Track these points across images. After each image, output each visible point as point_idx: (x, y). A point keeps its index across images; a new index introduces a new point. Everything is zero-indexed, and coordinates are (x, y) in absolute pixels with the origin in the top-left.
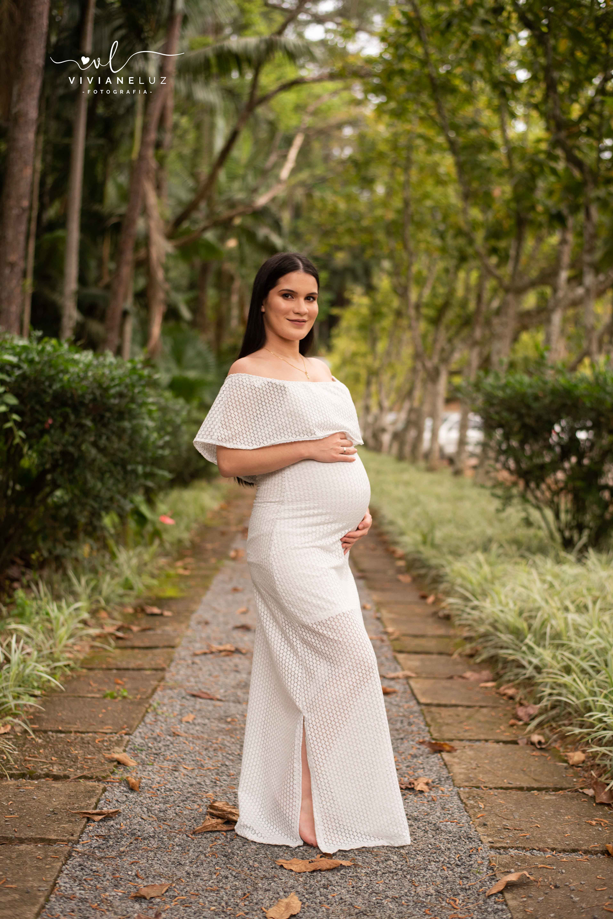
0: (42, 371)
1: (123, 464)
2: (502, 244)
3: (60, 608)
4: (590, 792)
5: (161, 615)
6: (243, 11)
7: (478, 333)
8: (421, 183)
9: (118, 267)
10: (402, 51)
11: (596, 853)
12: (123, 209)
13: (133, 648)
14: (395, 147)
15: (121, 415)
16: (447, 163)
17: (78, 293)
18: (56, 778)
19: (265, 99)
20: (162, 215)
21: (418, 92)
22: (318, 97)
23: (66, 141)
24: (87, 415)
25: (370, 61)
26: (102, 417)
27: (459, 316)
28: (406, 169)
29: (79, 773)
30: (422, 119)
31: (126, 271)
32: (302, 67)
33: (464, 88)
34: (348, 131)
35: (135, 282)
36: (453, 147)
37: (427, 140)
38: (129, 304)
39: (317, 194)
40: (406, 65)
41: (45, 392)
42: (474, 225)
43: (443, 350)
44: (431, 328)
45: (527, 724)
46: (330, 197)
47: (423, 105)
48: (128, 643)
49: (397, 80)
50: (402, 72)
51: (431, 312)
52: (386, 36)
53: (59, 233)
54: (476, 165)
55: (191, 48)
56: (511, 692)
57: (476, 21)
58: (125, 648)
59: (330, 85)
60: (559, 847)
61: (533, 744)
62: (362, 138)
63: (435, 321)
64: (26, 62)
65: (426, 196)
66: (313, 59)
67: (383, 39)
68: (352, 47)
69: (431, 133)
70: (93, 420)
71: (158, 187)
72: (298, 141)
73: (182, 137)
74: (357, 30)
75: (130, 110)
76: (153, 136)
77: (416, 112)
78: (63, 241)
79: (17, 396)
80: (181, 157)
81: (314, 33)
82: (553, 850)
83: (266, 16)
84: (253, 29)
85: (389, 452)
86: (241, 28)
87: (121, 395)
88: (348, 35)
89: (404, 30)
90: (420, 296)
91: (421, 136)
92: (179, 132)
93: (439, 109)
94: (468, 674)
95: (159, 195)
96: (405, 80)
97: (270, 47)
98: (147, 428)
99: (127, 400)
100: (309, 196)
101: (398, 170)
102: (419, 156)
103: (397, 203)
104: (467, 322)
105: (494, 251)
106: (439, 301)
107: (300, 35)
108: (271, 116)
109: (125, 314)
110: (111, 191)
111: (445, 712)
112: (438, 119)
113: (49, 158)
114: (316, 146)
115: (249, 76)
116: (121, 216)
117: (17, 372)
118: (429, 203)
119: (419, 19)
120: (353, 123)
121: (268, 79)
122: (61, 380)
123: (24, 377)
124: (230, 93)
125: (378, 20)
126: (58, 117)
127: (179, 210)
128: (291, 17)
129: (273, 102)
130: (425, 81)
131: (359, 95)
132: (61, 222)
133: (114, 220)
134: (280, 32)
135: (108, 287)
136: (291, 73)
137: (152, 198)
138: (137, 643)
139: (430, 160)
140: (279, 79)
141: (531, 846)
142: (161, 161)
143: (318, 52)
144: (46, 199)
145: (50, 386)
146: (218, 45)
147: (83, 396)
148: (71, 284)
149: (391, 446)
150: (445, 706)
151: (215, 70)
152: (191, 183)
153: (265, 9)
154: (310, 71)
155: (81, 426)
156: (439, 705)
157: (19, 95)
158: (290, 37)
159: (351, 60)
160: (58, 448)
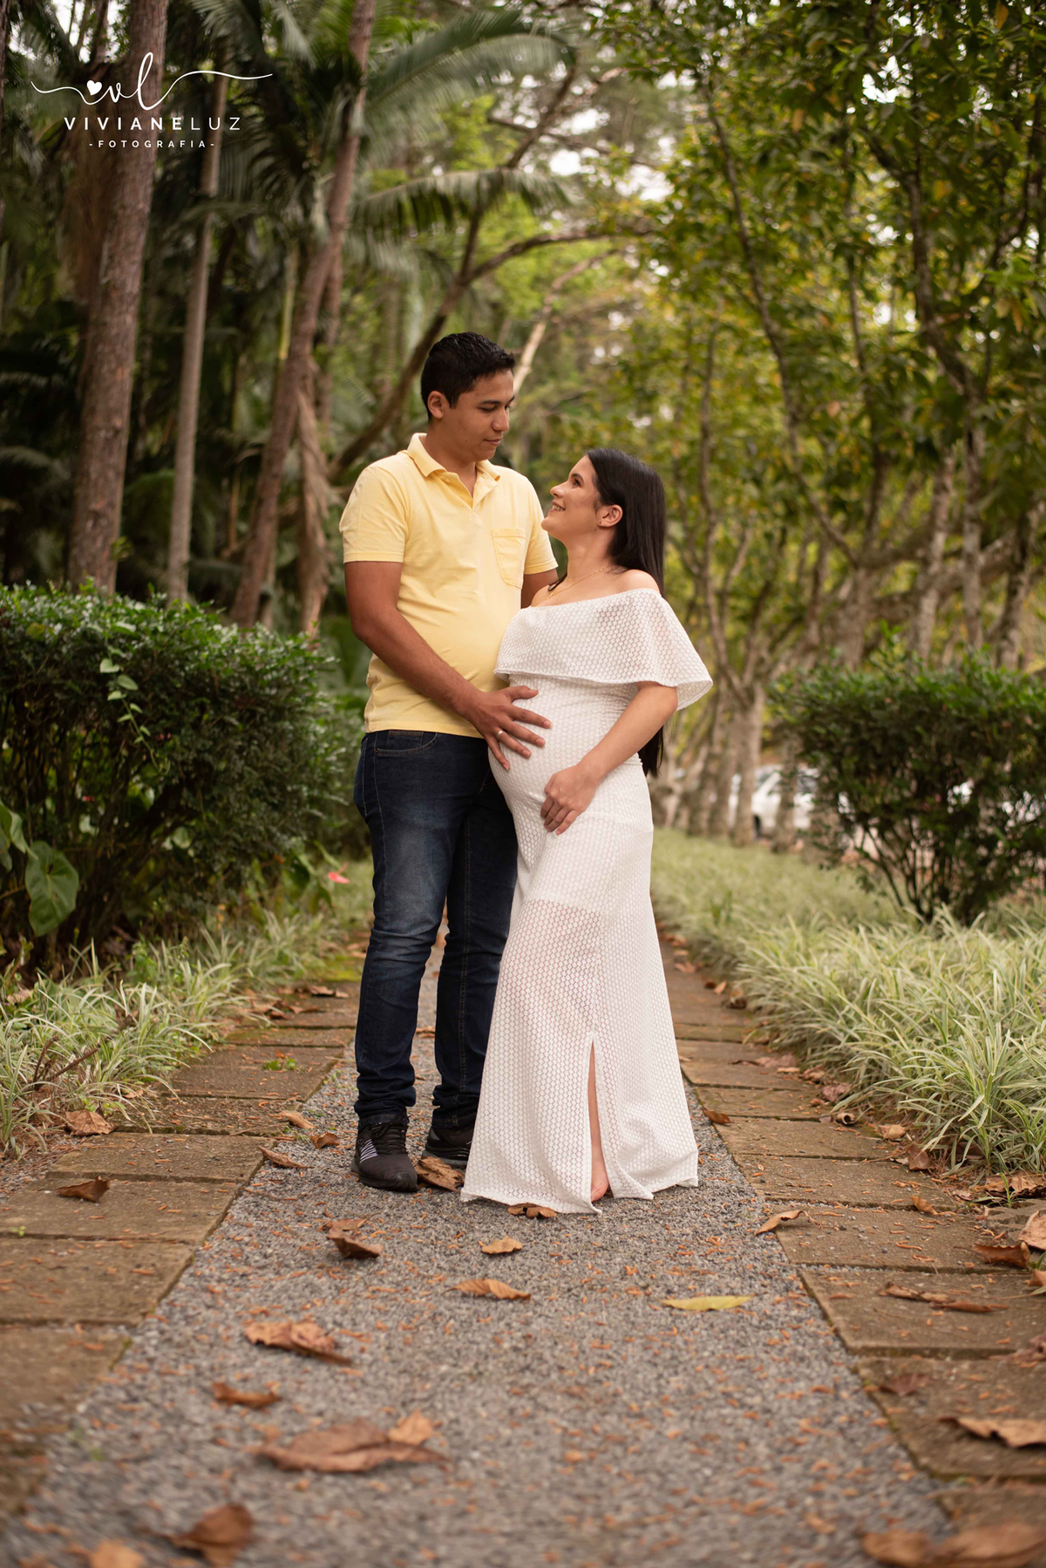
0: (170, 645)
1: (281, 782)
2: (853, 495)
3: (194, 971)
4: (905, 1161)
5: (333, 996)
6: (453, 130)
7: (813, 634)
8: (729, 401)
9: (254, 527)
10: (698, 196)
11: (900, 1208)
12: (263, 436)
13: (297, 1027)
14: (688, 343)
15: (279, 713)
16: (767, 368)
17: (190, 565)
18: (211, 1133)
19: (486, 268)
20: (324, 447)
21: (726, 259)
22: (571, 265)
23: (177, 330)
24: (232, 711)
25: (651, 210)
26: (253, 713)
27: (788, 609)
28: (706, 379)
29: (241, 1130)
30: (730, 300)
31: (268, 531)
32: (546, 218)
33: (794, 252)
34: (617, 320)
35: (280, 549)
36: (776, 344)
37: (738, 333)
38: (269, 585)
39: (566, 418)
40: (705, 218)
41: (174, 674)
42: (808, 465)
43: (761, 661)
44: (743, 628)
45: (833, 1104)
46: (587, 423)
47: (732, 278)
48: (289, 1023)
49: (691, 240)
50: (699, 228)
51: (744, 604)
52: (676, 172)
53: (164, 473)
54: (811, 370)
55: (373, 189)
56: (818, 1075)
57: (804, 154)
58: (286, 1027)
59: (589, 246)
60: (853, 1201)
61: (839, 1121)
62: (638, 330)
63: (750, 618)
64: (123, 207)
65: (737, 421)
66: (564, 203)
67: (671, 178)
68: (624, 188)
69: (743, 321)
70: (240, 719)
71: (317, 404)
72: (537, 334)
73: (355, 326)
74: (632, 161)
75: (276, 283)
76: (311, 324)
77: (721, 289)
78: (169, 484)
79: (136, 679)
80: (352, 357)
81: (565, 164)
82: (845, 1203)
83: (489, 138)
84: (471, 157)
85: (674, 825)
86: (450, 157)
87: (278, 684)
88: (619, 168)
89: (703, 163)
90: (727, 578)
91: (727, 327)
92: (350, 318)
93: (755, 285)
94: (763, 1060)
95: (319, 417)
96: (703, 240)
97: (497, 186)
98: (315, 734)
99: (289, 690)
100: (554, 421)
101: (694, 380)
102: (726, 357)
103: (692, 431)
104: (798, 618)
105: (838, 505)
106: (756, 586)
107: (543, 167)
108: (496, 295)
109: (264, 599)
110: (242, 409)
111: (723, 1092)
112: (754, 301)
113: (147, 355)
114: (566, 342)
115: (462, 230)
116: (260, 446)
117: (136, 646)
118: (741, 432)
119: (724, 146)
120: (625, 307)
121: (492, 237)
122: (197, 659)
123: (144, 652)
124: (434, 259)
125: (666, 147)
126: (162, 293)
127: (349, 440)
128: (528, 140)
129: (499, 273)
130: (734, 242)
131: (633, 263)
132: (168, 456)
133: (248, 453)
134: (512, 164)
135: (237, 558)
136: (528, 226)
137: (309, 420)
138: (301, 1023)
139: (742, 364)
140: (508, 237)
141: (818, 1198)
142: (324, 361)
143: (573, 195)
144: (142, 420)
145: (182, 667)
146: (415, 182)
147: (226, 683)
148: (180, 552)
149: (677, 816)
150: (727, 1087)
151: (410, 222)
152: (368, 398)
153: (487, 128)
154: (557, 224)
155: (223, 724)
156: (718, 1086)
157: (111, 257)
158: (527, 169)
159: (622, 207)
160: (192, 755)
